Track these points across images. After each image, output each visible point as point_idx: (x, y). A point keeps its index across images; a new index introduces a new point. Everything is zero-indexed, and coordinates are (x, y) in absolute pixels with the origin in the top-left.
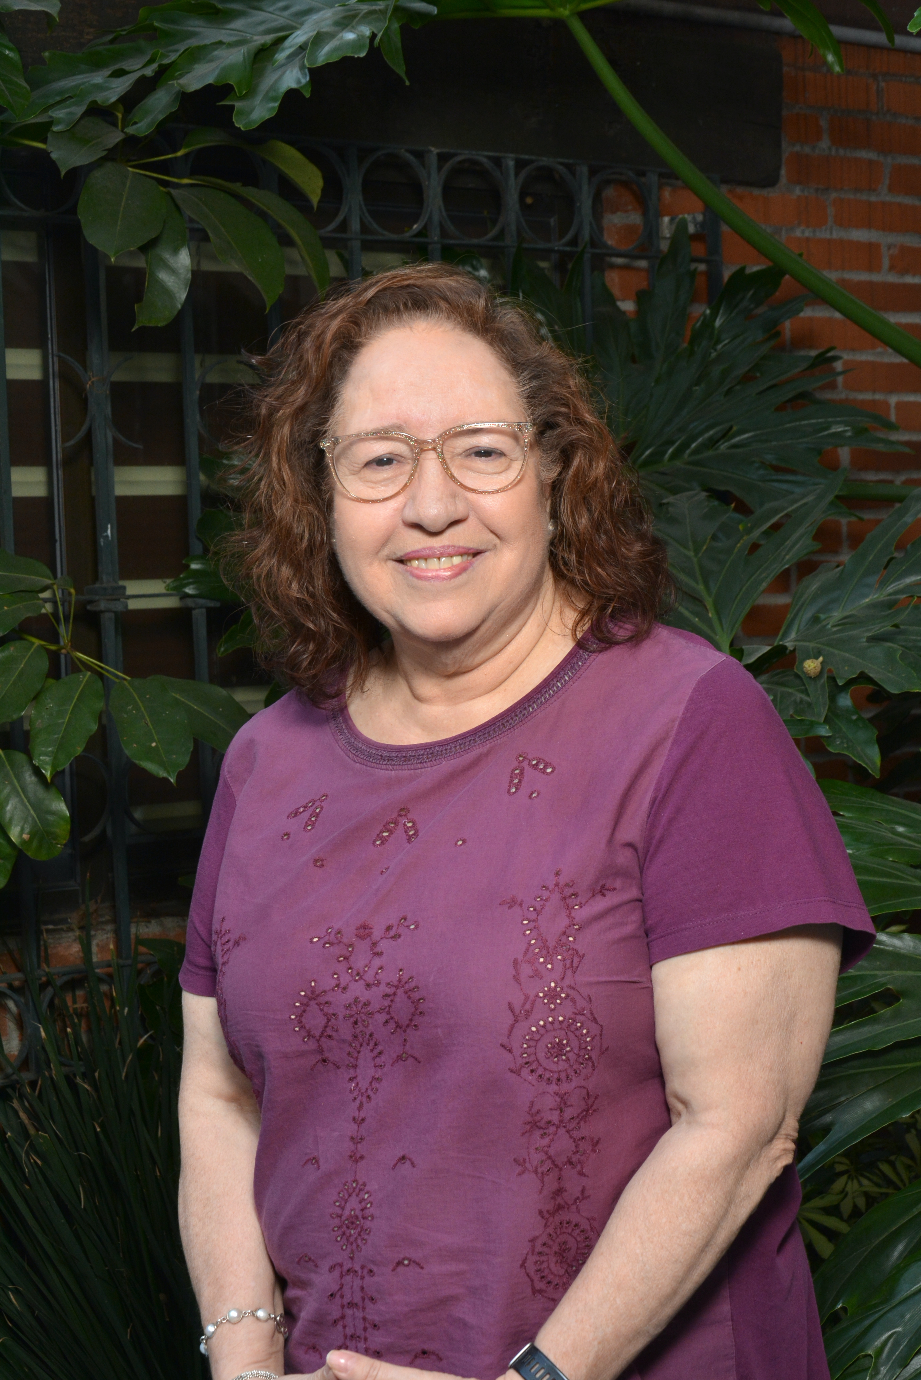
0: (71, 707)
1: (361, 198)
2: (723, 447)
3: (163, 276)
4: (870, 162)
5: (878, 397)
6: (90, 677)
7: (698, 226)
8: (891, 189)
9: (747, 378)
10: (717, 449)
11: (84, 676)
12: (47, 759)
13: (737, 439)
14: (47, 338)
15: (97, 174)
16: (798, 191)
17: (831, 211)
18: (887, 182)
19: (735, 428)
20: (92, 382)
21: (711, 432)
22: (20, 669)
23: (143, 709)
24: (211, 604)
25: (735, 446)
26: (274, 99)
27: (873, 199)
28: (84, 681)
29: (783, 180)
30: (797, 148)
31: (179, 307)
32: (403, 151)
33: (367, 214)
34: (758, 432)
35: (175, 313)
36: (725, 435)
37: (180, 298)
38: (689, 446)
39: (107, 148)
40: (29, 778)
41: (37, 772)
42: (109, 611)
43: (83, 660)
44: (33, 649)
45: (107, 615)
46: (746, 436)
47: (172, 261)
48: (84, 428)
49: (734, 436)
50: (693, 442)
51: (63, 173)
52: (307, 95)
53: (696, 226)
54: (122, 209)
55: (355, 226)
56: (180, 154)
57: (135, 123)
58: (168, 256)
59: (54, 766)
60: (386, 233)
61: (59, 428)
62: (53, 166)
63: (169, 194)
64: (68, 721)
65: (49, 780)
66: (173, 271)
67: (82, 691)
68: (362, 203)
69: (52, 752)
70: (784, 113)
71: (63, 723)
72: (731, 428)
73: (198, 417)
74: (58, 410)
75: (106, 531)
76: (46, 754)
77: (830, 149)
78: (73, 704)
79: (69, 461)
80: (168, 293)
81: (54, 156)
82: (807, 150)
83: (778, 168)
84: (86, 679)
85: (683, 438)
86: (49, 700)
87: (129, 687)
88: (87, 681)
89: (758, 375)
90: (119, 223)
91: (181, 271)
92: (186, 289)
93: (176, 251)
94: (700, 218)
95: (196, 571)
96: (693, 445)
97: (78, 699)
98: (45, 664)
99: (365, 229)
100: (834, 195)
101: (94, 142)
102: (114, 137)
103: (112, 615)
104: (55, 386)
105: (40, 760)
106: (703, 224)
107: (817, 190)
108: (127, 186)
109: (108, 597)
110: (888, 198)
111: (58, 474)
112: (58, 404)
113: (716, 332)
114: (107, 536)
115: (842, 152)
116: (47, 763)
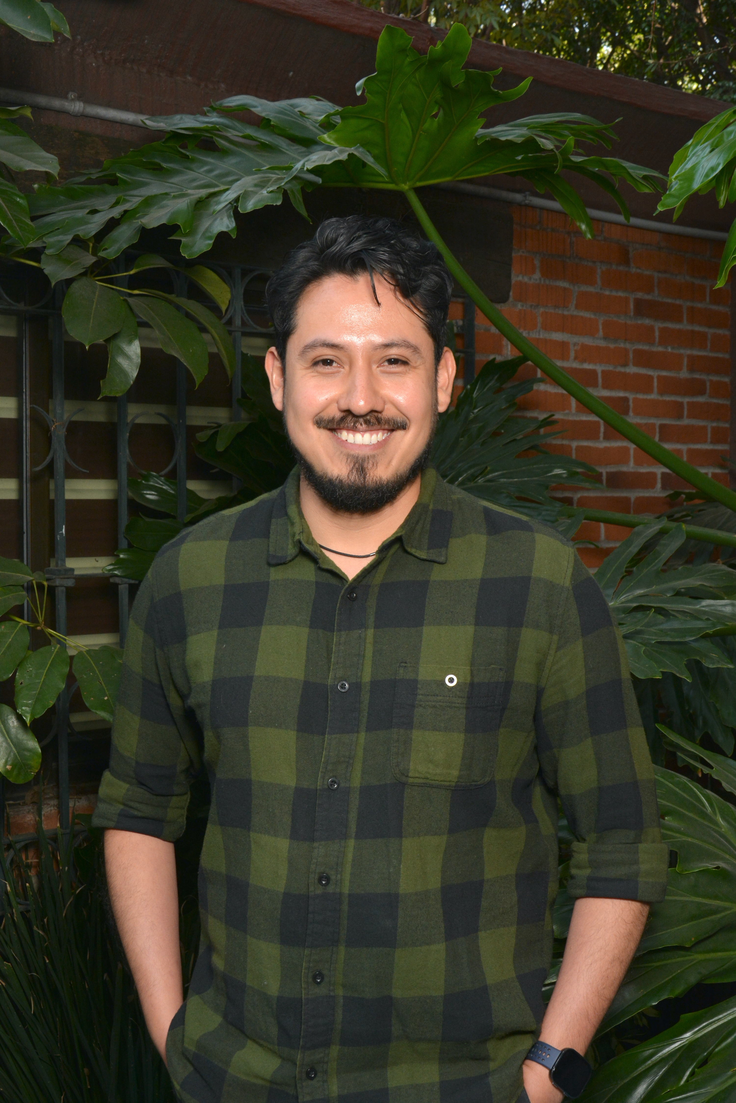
0: (46, 671)
1: (242, 303)
2: (480, 481)
3: (122, 361)
4: (565, 289)
5: (565, 442)
6: (59, 648)
7: (459, 328)
8: (577, 307)
9: (496, 434)
10: (476, 482)
11: (55, 648)
12: (27, 709)
13: (490, 476)
14: (23, 392)
15: (75, 285)
16: (519, 306)
17: (540, 319)
18: (575, 302)
19: (489, 468)
20: (56, 426)
21: (472, 470)
22: (8, 642)
23: (97, 672)
24: (133, 582)
25: (489, 481)
26: (210, 238)
27: (566, 313)
28: (55, 652)
29: (511, 299)
30: (520, 278)
31: (132, 382)
32: (271, 272)
33: (246, 314)
34: (505, 472)
35: (129, 387)
36: (483, 473)
37: (132, 376)
38: (457, 479)
39: (85, 266)
40: (13, 722)
41: (20, 718)
42: (62, 586)
43: (53, 634)
44: (18, 628)
45: (60, 589)
46: (496, 474)
47: (127, 350)
48: (48, 459)
49: (488, 474)
50: (461, 476)
51: (53, 284)
52: (234, 236)
53: (457, 328)
54: (93, 311)
55: (238, 322)
56: (132, 272)
57: (106, 249)
58: (125, 346)
59: (32, 714)
60: (258, 327)
61: (28, 455)
62: (46, 279)
63: (125, 301)
64: (43, 681)
65: (28, 725)
66: (128, 357)
67: (53, 658)
68: (243, 306)
69: (31, 704)
70: (513, 255)
71: (39, 683)
72: (486, 468)
73: (128, 451)
74: (28, 442)
75: (62, 531)
76: (27, 705)
77: (540, 279)
78: (47, 669)
79: (35, 478)
80: (123, 372)
81: (46, 272)
82: (526, 279)
83: (509, 291)
84: (56, 650)
85: (453, 473)
86: (30, 665)
87: (87, 655)
88: (57, 652)
89: (503, 431)
90: (91, 321)
91: (134, 357)
92: (137, 369)
93: (130, 342)
94: (460, 323)
95: (123, 559)
96: (460, 479)
97: (50, 665)
98: (26, 638)
99: (244, 323)
100: (542, 310)
101: (74, 262)
102: (90, 260)
103: (64, 589)
104: (27, 425)
105: (22, 710)
106: (462, 327)
107: (531, 306)
108: (97, 295)
109: (62, 577)
110: (575, 313)
111: (27, 487)
112: (28, 437)
113: (474, 401)
114: (62, 533)
115: (547, 282)
116: (27, 712)
